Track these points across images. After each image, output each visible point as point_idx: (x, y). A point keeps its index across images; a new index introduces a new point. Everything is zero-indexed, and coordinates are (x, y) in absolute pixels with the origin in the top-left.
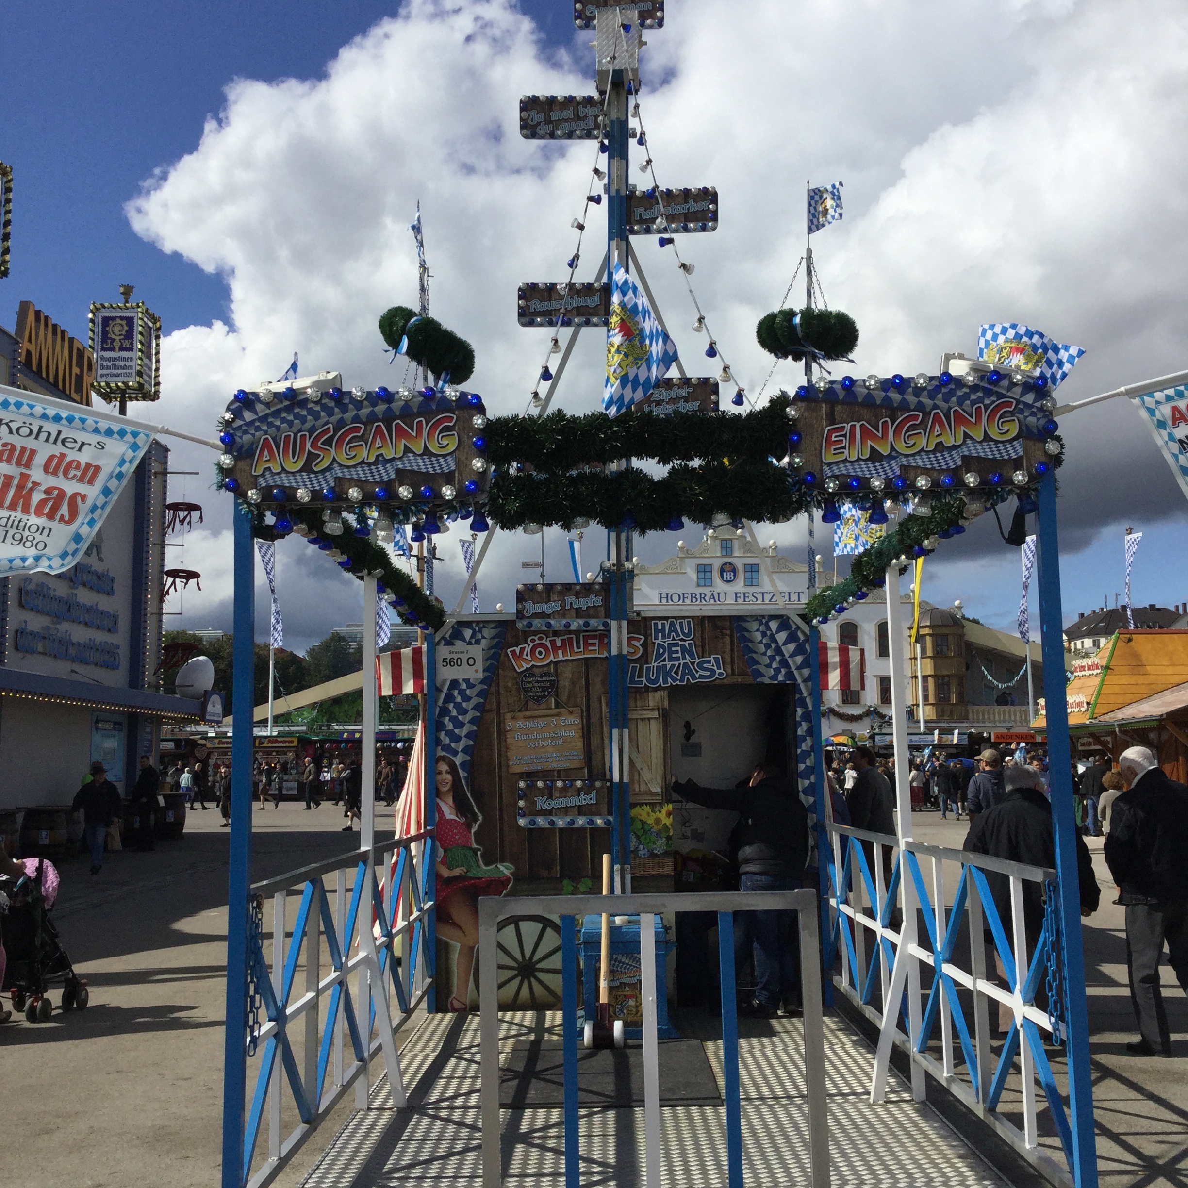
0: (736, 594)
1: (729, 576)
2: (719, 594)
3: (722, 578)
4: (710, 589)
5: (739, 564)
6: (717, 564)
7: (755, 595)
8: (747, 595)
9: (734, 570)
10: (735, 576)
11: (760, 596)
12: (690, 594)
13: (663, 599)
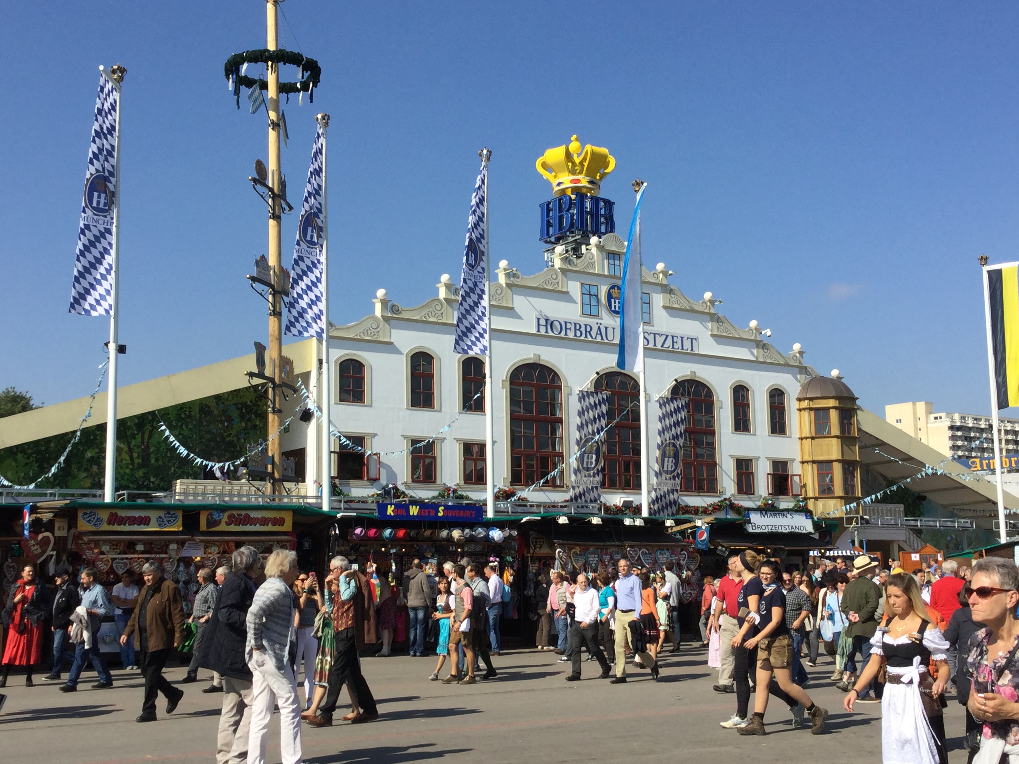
1: (618, 304)
2: (606, 328)
3: (610, 306)
4: (599, 321)
6: (604, 286)
12: (573, 325)
13: (541, 327)
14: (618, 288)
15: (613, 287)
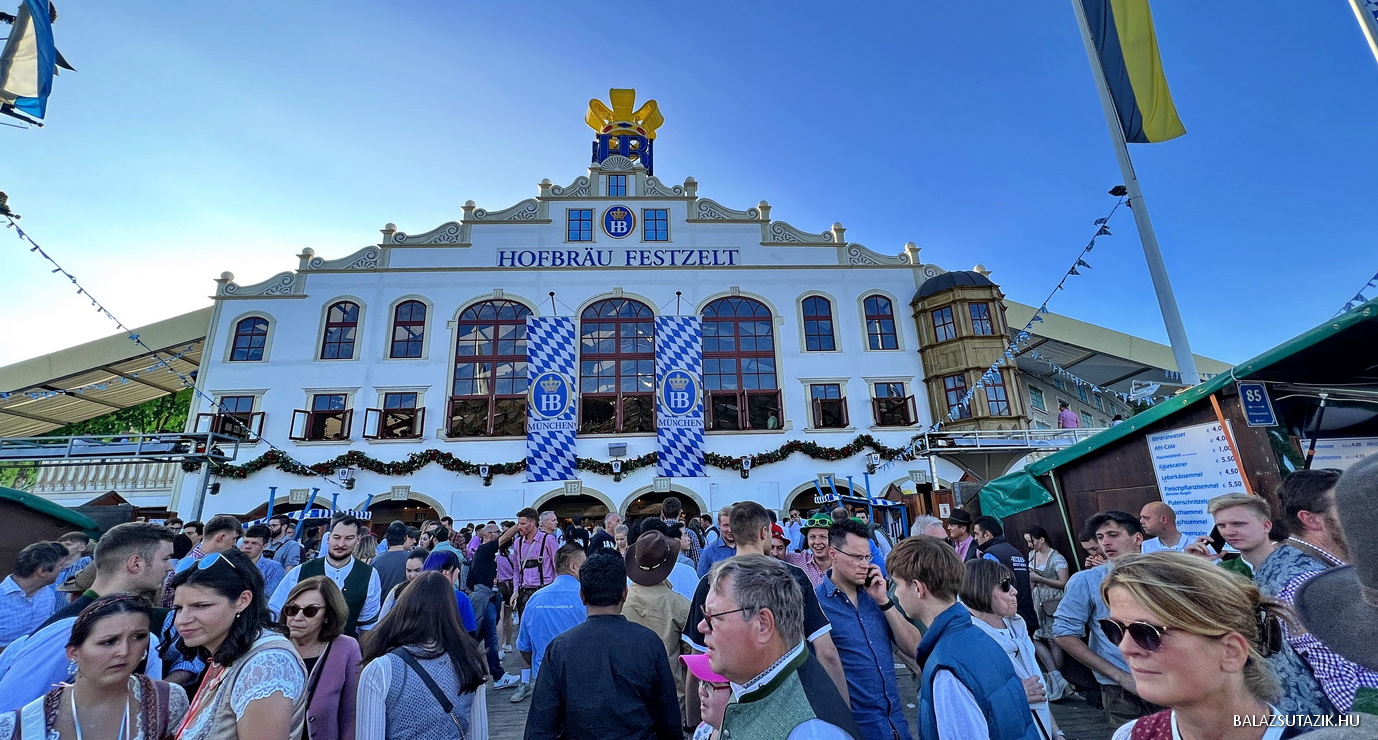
0: (628, 252)
1: (621, 226)
2: (599, 253)
3: (609, 229)
4: (589, 245)
5: (636, 208)
6: (600, 208)
7: (659, 254)
8: (646, 254)
9: (628, 217)
10: (629, 226)
11: (667, 258)
12: (551, 254)
13: (504, 261)
14: (622, 209)
15: (615, 209)
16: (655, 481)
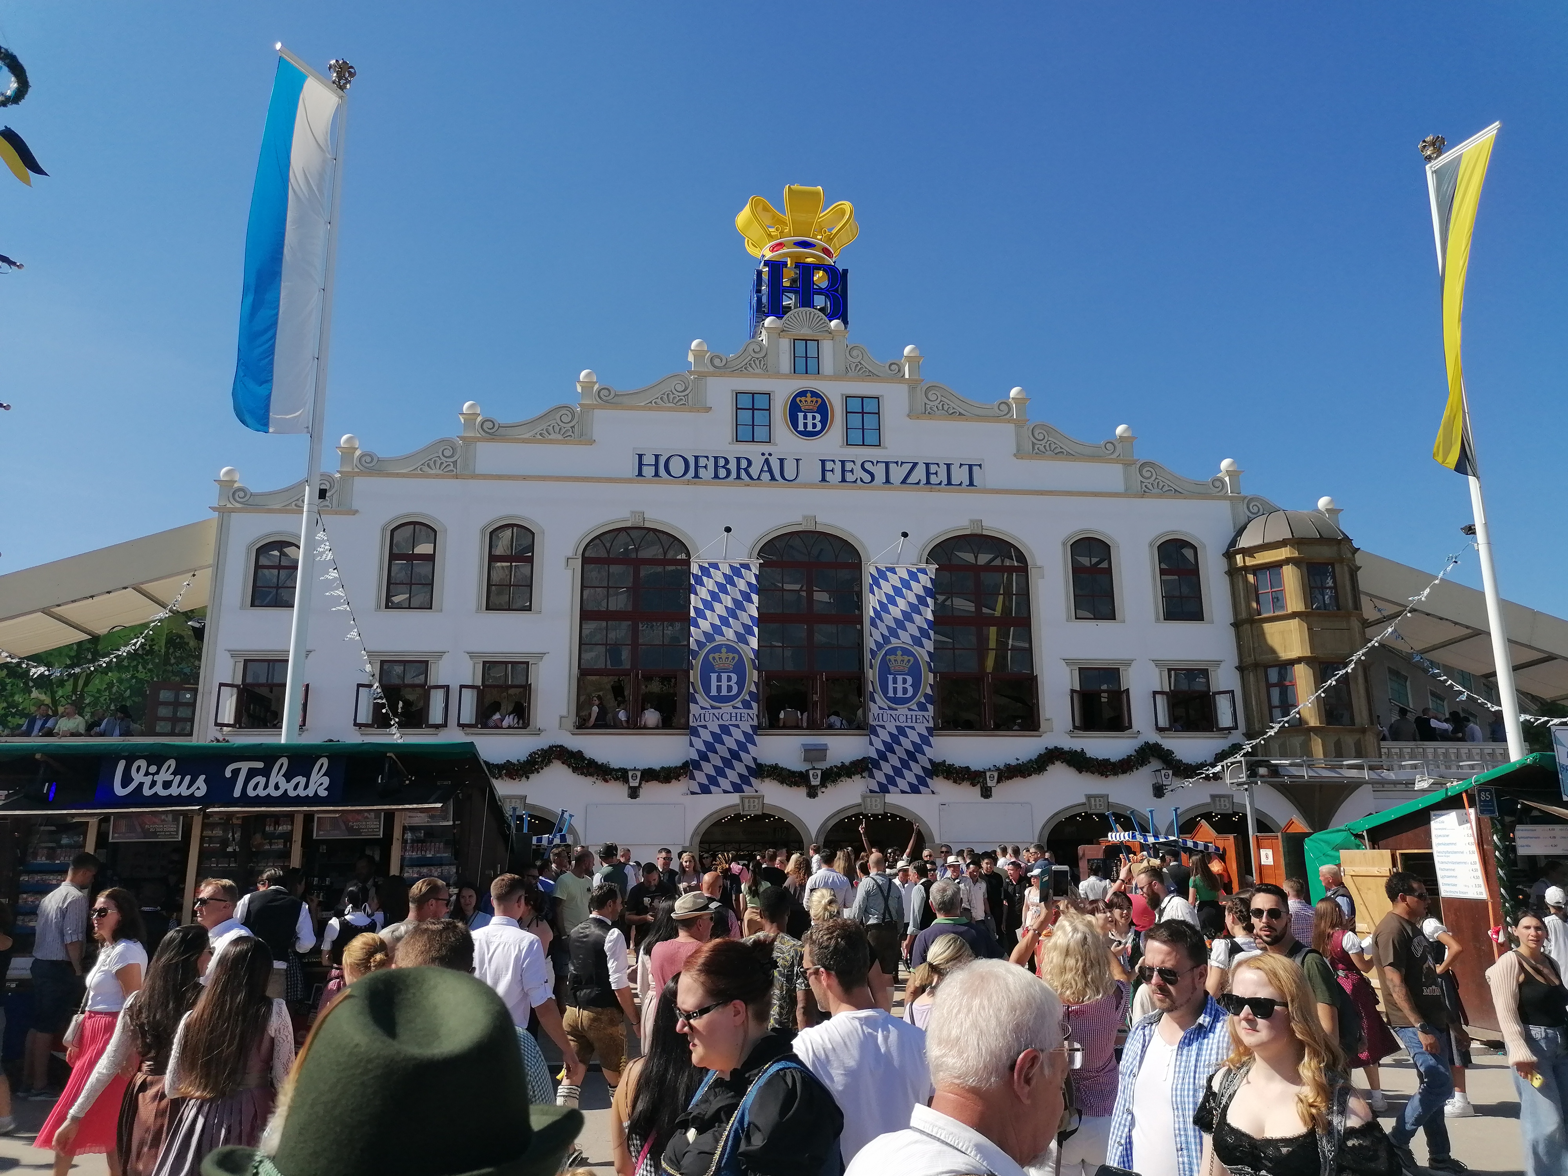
0: (823, 462)
1: (812, 421)
2: (782, 461)
3: (795, 424)
4: (766, 448)
5: (834, 394)
6: (783, 392)
7: (868, 466)
8: (849, 466)
9: (823, 409)
10: (824, 422)
11: (879, 472)
12: (712, 460)
13: (644, 468)
14: (814, 394)
15: (803, 394)
16: (864, 797)
